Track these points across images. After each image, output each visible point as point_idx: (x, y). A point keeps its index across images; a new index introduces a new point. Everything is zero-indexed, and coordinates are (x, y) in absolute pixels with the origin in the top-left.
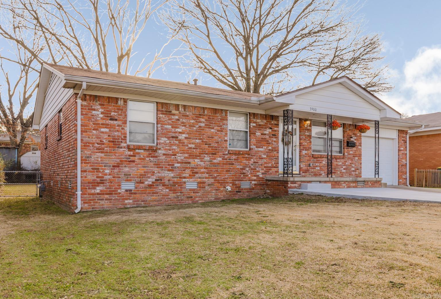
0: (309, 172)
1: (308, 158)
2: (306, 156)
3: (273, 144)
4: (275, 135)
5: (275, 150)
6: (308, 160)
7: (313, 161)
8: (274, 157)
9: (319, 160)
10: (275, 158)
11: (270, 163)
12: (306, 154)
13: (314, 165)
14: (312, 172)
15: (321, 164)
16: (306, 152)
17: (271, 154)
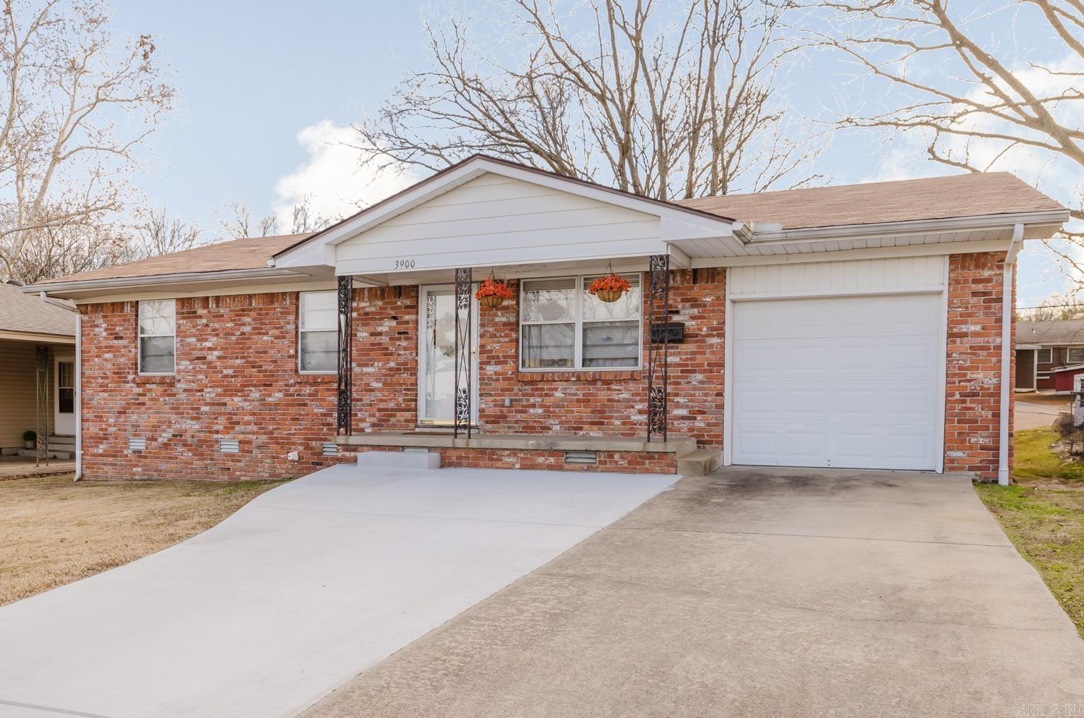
0: (507, 422)
1: (503, 384)
2: (497, 380)
3: (399, 355)
4: (404, 333)
5: (406, 369)
6: (503, 390)
7: (520, 390)
8: (401, 385)
9: (542, 389)
10: (404, 387)
11: (390, 399)
12: (496, 373)
13: (525, 403)
14: (516, 422)
15: (548, 401)
16: (498, 368)
17: (394, 379)
